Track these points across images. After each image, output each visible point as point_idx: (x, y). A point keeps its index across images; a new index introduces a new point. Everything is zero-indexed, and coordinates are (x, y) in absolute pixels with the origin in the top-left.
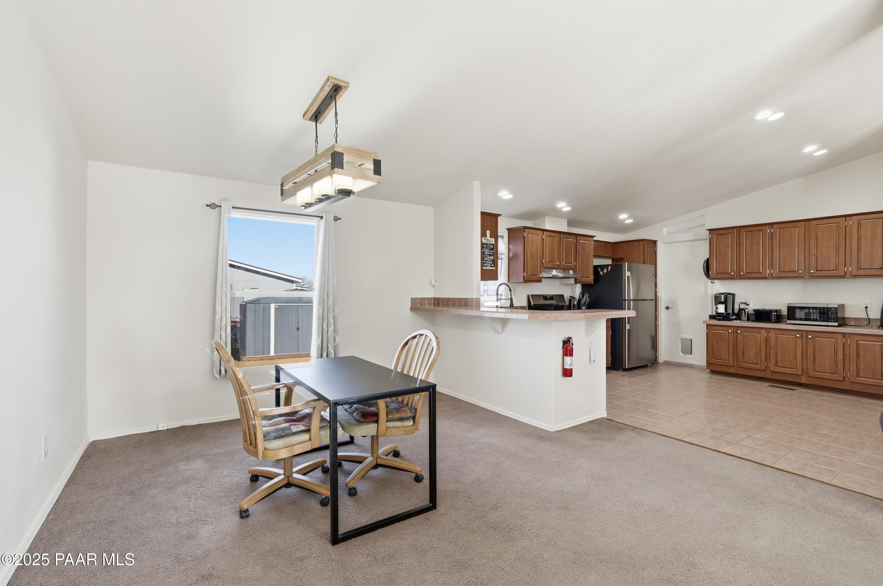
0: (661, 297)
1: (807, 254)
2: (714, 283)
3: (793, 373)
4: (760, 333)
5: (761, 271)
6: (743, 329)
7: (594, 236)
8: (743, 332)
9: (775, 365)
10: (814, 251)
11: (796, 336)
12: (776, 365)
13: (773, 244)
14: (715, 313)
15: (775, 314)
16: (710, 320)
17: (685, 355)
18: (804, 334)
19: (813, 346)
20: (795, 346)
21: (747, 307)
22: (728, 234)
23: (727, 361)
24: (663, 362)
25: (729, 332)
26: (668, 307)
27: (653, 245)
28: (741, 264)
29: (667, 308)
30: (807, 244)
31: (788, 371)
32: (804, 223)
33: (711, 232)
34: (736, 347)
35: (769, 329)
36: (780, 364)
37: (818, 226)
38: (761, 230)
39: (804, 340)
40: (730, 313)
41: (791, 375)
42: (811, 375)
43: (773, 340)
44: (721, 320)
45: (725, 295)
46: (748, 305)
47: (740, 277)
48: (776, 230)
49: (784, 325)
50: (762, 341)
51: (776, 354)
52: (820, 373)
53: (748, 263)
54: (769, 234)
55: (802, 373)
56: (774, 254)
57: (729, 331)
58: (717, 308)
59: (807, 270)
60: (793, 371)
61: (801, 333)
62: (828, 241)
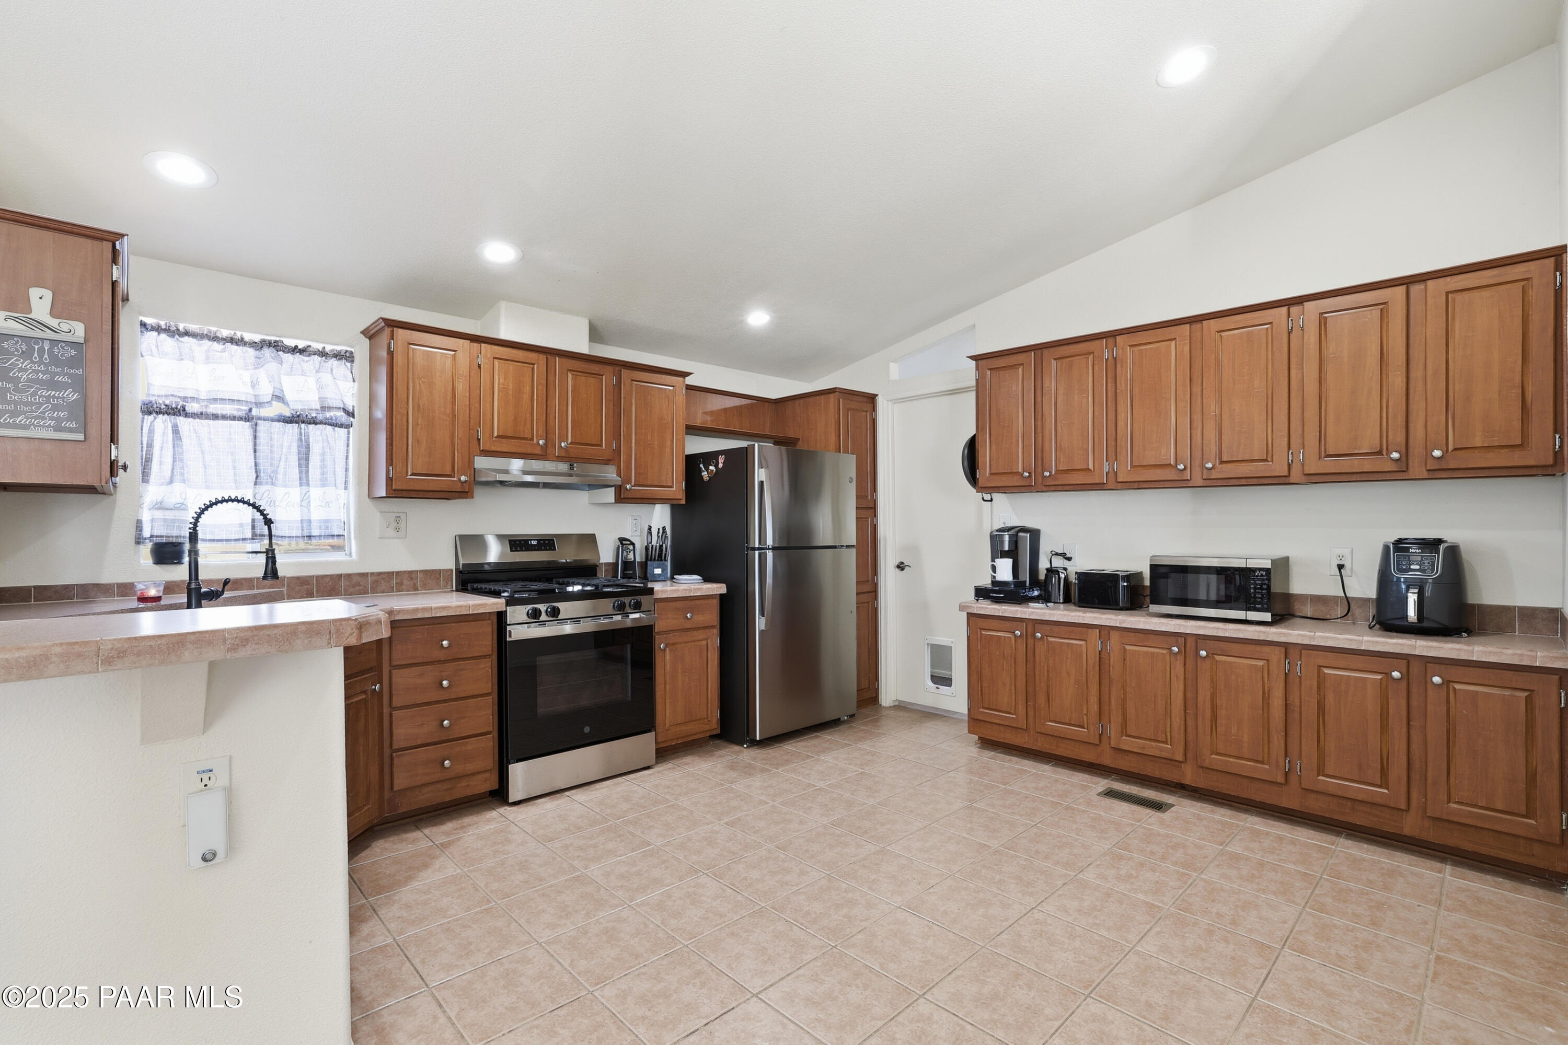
0: (885, 539)
1: (1197, 417)
2: (991, 500)
3: (1164, 755)
4: (1086, 641)
5: (1091, 467)
6: (1047, 628)
7: (688, 374)
8: (1047, 636)
9: (1122, 733)
10: (1213, 407)
11: (1170, 649)
12: (1124, 731)
13: (1118, 391)
14: (990, 582)
15: (1125, 584)
16: (977, 600)
17: (937, 688)
18: (1191, 643)
19: (1212, 681)
20: (1168, 679)
21: (1067, 564)
22: (1014, 367)
23: (1012, 714)
24: (892, 705)
25: (1015, 636)
26: (902, 563)
27: (869, 407)
28: (1046, 447)
29: (901, 567)
30: (1196, 389)
31: (1152, 748)
32: (1190, 327)
33: (980, 362)
34: (1030, 679)
35: (1109, 628)
36: (1131, 730)
37: (1223, 334)
38: (1089, 353)
39: (1190, 662)
40: (1025, 582)
41: (1161, 760)
42: (1207, 764)
43: (1115, 658)
44: (1000, 602)
45: (1011, 532)
46: (1069, 559)
47: (1045, 484)
48: (1124, 348)
49: (1142, 619)
50: (1091, 662)
51: (1124, 700)
52: (1227, 759)
53: (1061, 445)
54: (1108, 362)
55: (1185, 755)
56: (1119, 417)
57: (1016, 632)
58: (994, 568)
59: (1197, 462)
60: (1164, 750)
61: (1181, 640)
62: (1246, 378)
